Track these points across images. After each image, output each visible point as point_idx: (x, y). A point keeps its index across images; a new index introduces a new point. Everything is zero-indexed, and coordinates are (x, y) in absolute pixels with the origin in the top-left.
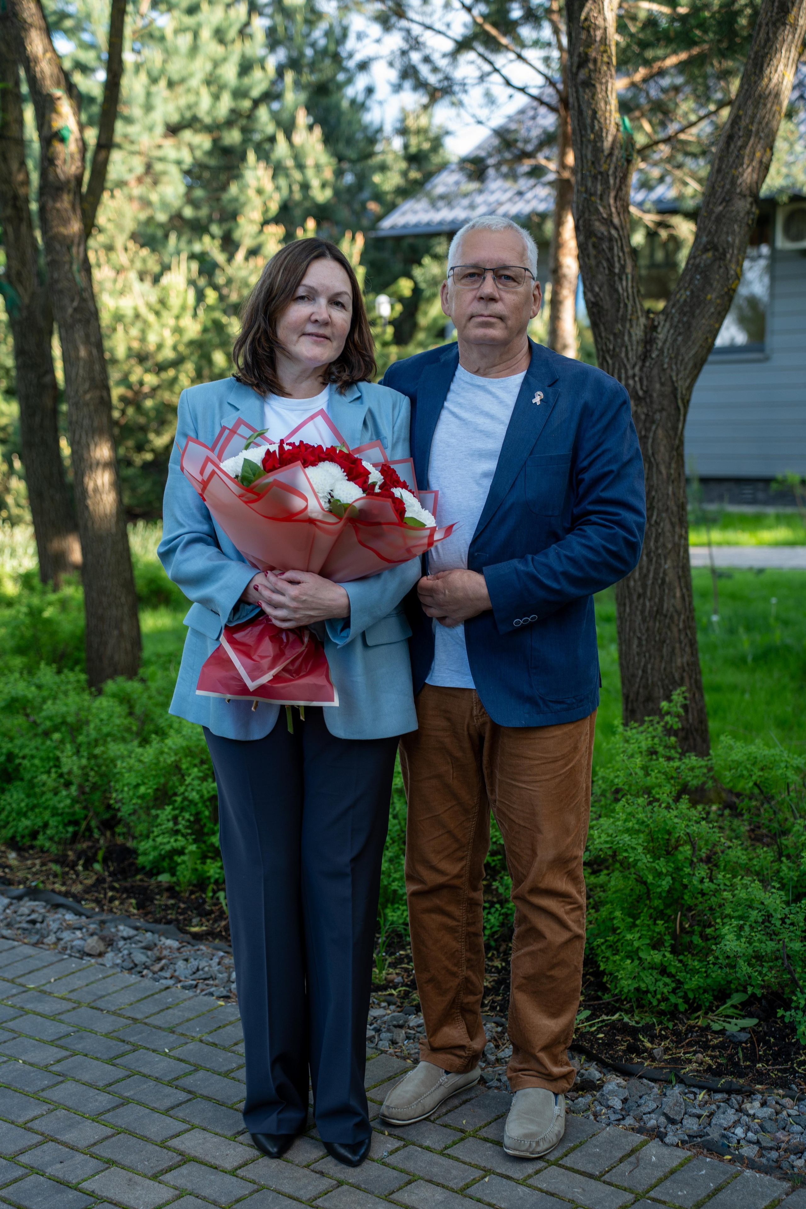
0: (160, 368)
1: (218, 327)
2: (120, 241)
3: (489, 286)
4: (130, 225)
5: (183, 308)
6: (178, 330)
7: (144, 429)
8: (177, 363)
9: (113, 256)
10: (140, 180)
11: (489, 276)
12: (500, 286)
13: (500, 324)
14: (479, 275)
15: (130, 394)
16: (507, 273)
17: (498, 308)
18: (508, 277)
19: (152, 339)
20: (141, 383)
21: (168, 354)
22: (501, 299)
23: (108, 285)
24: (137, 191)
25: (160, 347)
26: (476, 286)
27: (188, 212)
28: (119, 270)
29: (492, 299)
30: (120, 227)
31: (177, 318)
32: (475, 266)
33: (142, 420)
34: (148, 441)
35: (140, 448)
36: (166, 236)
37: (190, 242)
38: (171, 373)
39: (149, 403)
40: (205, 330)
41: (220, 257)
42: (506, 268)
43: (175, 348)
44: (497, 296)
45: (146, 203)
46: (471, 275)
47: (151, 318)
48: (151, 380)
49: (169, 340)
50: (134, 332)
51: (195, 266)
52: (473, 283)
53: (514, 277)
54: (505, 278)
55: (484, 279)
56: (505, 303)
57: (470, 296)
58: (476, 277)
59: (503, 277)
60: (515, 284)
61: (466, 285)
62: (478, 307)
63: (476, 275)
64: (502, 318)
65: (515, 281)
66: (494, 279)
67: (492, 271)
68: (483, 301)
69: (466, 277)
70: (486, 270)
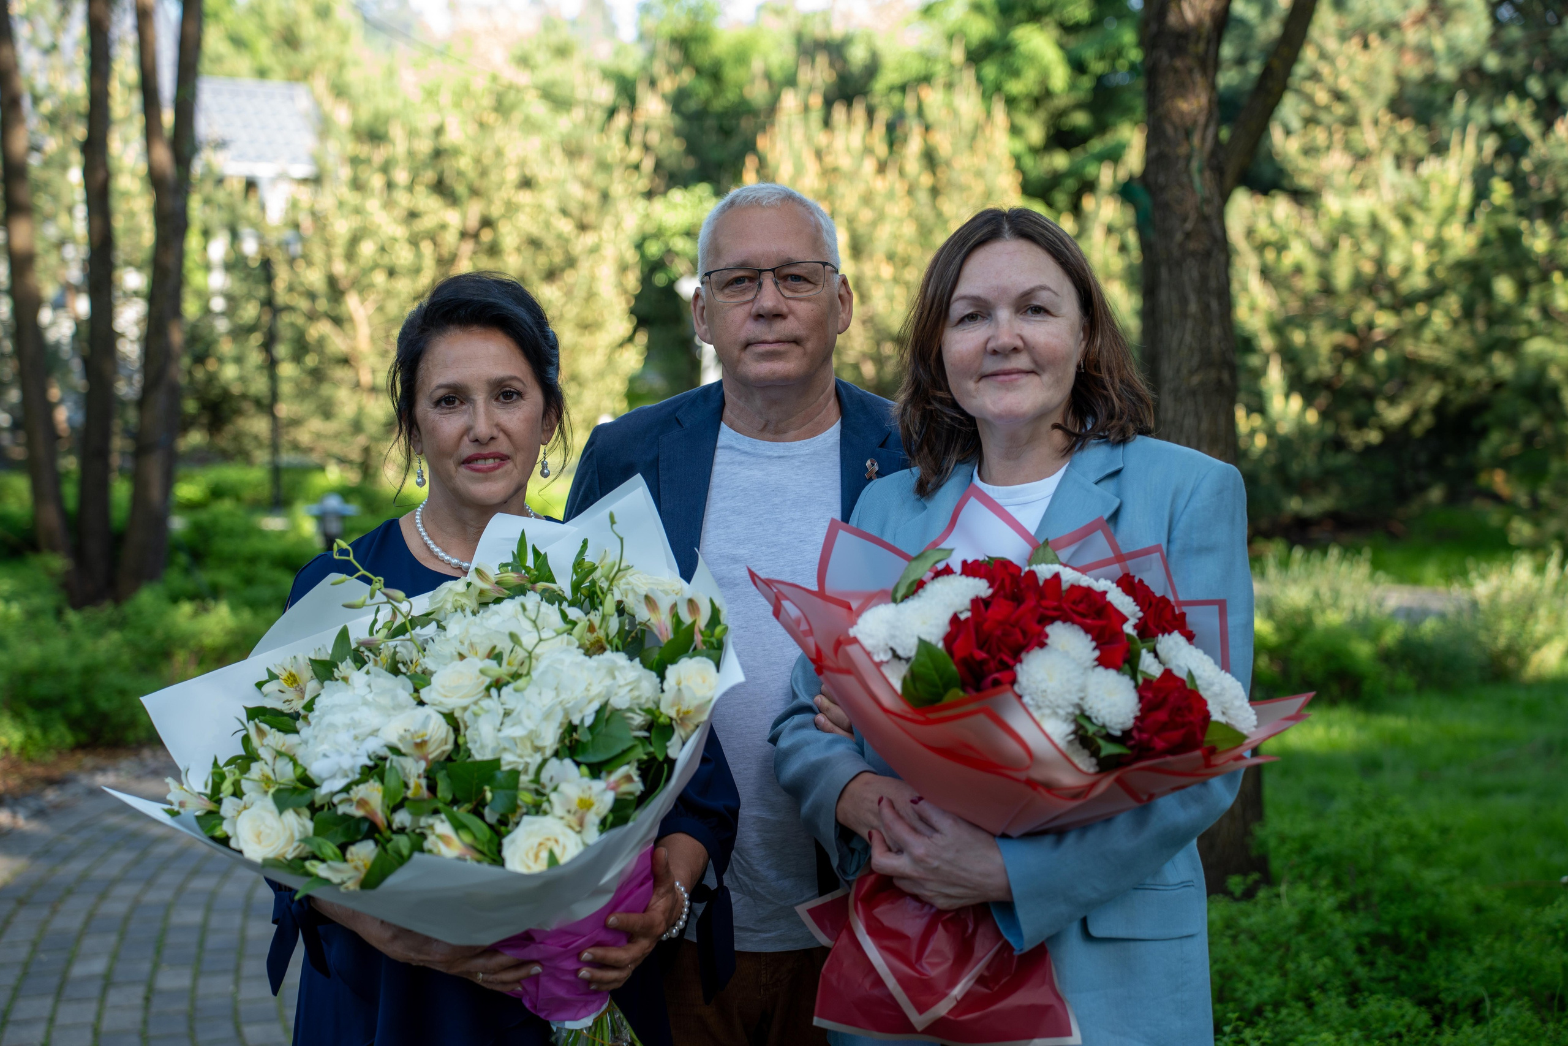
0: (1402, 303)
1: (1510, 239)
2: (1371, 109)
3: (769, 296)
4: (1387, 87)
5: (1451, 211)
6: (1438, 245)
7: (1370, 396)
8: (1431, 296)
9: (1355, 135)
10: (1421, 20)
11: (768, 281)
12: (788, 294)
13: (797, 350)
14: (751, 279)
15: (1351, 342)
16: (794, 270)
18: (797, 278)
19: (1396, 259)
20: (1371, 326)
21: (1418, 281)
22: (791, 312)
23: (1339, 179)
24: (1413, 36)
25: (1406, 270)
26: (749, 296)
27: (1492, 62)
28: (1362, 157)
29: (778, 316)
30: (1369, 90)
31: (1443, 223)
32: (742, 266)
33: (1367, 382)
34: (1374, 414)
35: (1360, 424)
36: (1451, 100)
37: (1490, 107)
38: (1421, 310)
39: (1380, 357)
40: (1485, 243)
41: (1530, 129)
42: (791, 263)
43: (1430, 272)
44: (785, 310)
45: (1426, 52)
46: (739, 280)
47: (1395, 227)
48: (1386, 321)
49: (1421, 258)
50: (1370, 248)
51: (1491, 144)
52: (743, 292)
53: (806, 276)
54: (792, 280)
55: (760, 285)
56: (797, 318)
57: (740, 313)
58: (747, 284)
59: (789, 279)
60: (809, 286)
61: (733, 296)
62: (753, 330)
63: (746, 280)
64: (796, 341)
65: (810, 282)
66: (776, 284)
67: (773, 270)
68: (762, 320)
69: (732, 284)
70: (761, 271)
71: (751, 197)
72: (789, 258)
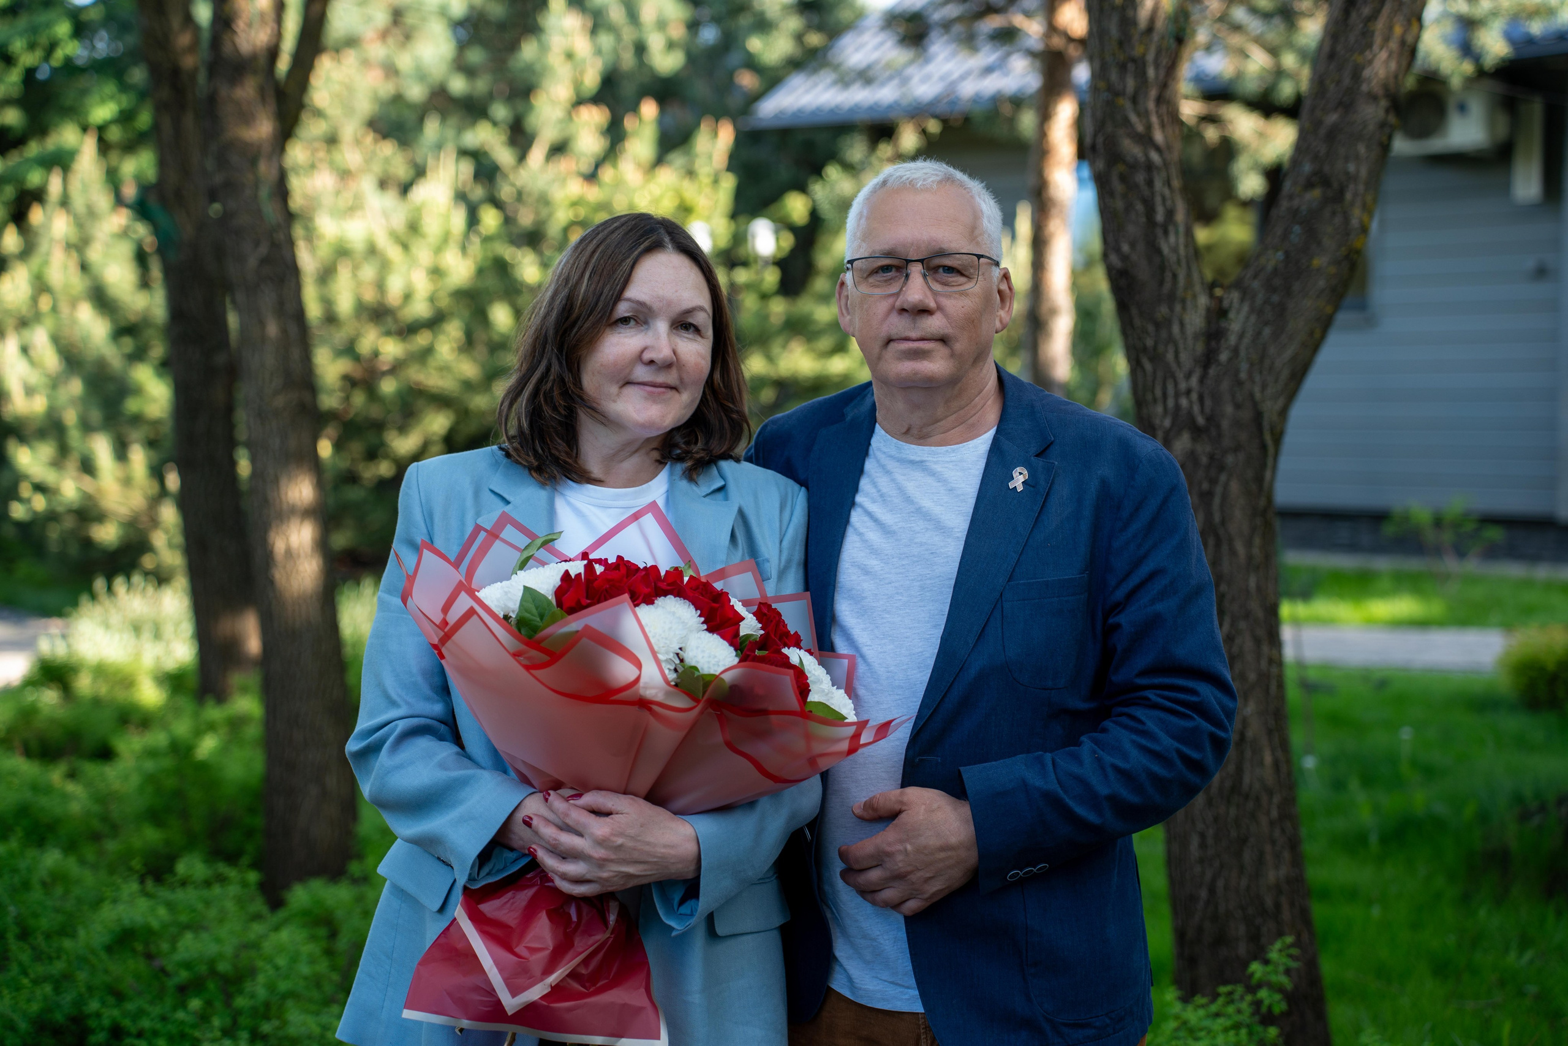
0: (408, 330)
1: (501, 268)
2: (349, 130)
3: (916, 289)
4: (365, 106)
5: (446, 238)
6: (436, 272)
7: (379, 426)
8: (435, 322)
9: (337, 157)
10: (384, 35)
11: (916, 270)
12: (937, 287)
13: (942, 352)
14: (898, 268)
15: (358, 374)
16: (947, 262)
17: (934, 324)
18: (950, 270)
19: (395, 286)
20: (376, 354)
21: (420, 309)
22: (940, 308)
23: (327, 200)
24: (377, 51)
25: (408, 297)
26: (894, 289)
27: (458, 85)
28: (345, 175)
29: (923, 311)
30: (349, 109)
31: (439, 250)
32: (891, 254)
33: (375, 412)
34: (382, 444)
35: (373, 454)
36: (421, 120)
37: (460, 130)
38: (422, 339)
39: (388, 387)
40: (480, 272)
41: (504, 155)
42: (944, 255)
43: (432, 299)
44: (932, 305)
45: (391, 70)
46: (885, 269)
47: (394, 253)
48: (391, 349)
49: (422, 285)
50: (368, 272)
51: (467, 168)
52: (888, 282)
53: (960, 268)
54: (944, 272)
55: (907, 276)
56: (946, 315)
57: (883, 306)
58: (893, 274)
59: (941, 270)
60: (962, 279)
61: (877, 286)
62: (898, 325)
63: (894, 270)
64: (943, 340)
65: (962, 275)
66: (924, 276)
67: (921, 261)
68: (906, 315)
69: (877, 272)
70: (908, 261)
71: (905, 178)
72: (941, 248)
